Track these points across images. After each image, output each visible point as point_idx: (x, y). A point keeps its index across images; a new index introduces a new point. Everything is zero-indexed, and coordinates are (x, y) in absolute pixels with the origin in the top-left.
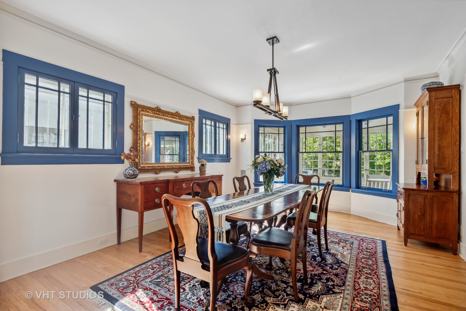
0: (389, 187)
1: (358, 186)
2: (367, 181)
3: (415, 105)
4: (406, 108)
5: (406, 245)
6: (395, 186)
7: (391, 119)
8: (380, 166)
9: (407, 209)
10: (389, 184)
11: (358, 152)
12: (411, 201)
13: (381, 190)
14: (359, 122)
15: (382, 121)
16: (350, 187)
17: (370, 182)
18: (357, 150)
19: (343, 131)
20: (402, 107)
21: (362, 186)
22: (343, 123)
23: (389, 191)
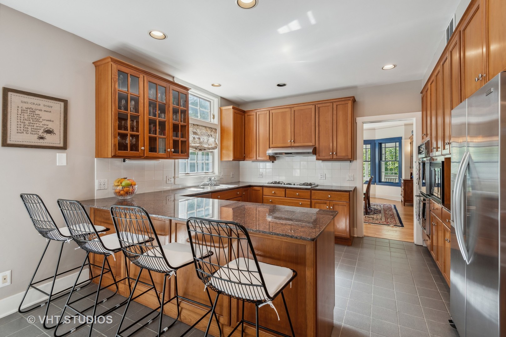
0: (397, 181)
1: (380, 181)
2: (385, 178)
3: (409, 138)
4: (405, 139)
5: (404, 206)
6: (400, 180)
7: (398, 144)
8: (391, 169)
9: (405, 190)
10: (397, 179)
11: (380, 161)
12: (406, 185)
13: (393, 183)
14: (380, 144)
15: (393, 144)
16: (375, 182)
17: (386, 179)
18: (379, 160)
19: (371, 148)
20: (403, 138)
21: (382, 181)
22: (371, 144)
23: (397, 183)
